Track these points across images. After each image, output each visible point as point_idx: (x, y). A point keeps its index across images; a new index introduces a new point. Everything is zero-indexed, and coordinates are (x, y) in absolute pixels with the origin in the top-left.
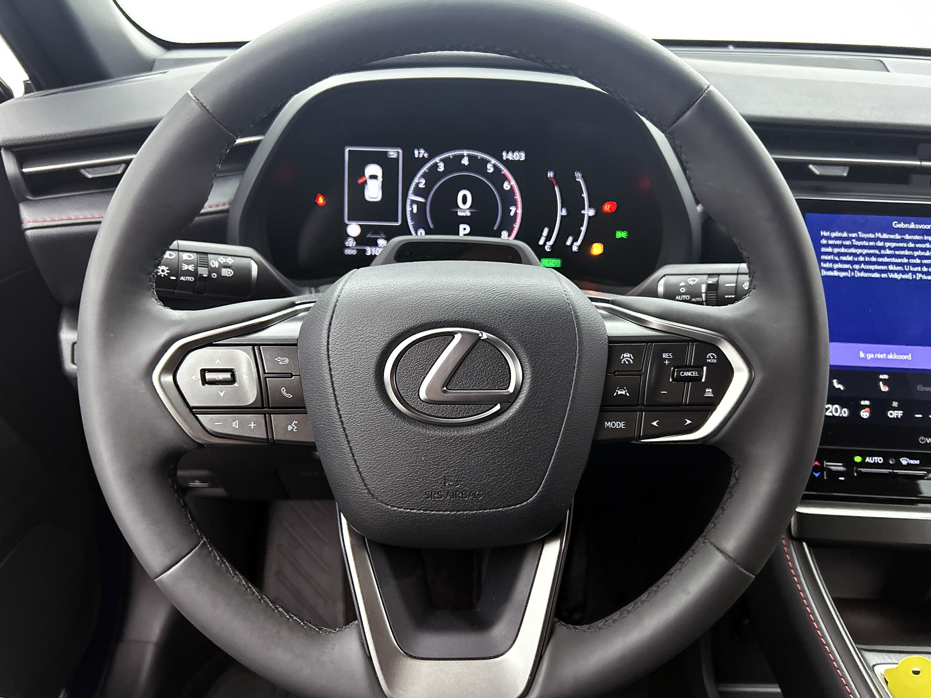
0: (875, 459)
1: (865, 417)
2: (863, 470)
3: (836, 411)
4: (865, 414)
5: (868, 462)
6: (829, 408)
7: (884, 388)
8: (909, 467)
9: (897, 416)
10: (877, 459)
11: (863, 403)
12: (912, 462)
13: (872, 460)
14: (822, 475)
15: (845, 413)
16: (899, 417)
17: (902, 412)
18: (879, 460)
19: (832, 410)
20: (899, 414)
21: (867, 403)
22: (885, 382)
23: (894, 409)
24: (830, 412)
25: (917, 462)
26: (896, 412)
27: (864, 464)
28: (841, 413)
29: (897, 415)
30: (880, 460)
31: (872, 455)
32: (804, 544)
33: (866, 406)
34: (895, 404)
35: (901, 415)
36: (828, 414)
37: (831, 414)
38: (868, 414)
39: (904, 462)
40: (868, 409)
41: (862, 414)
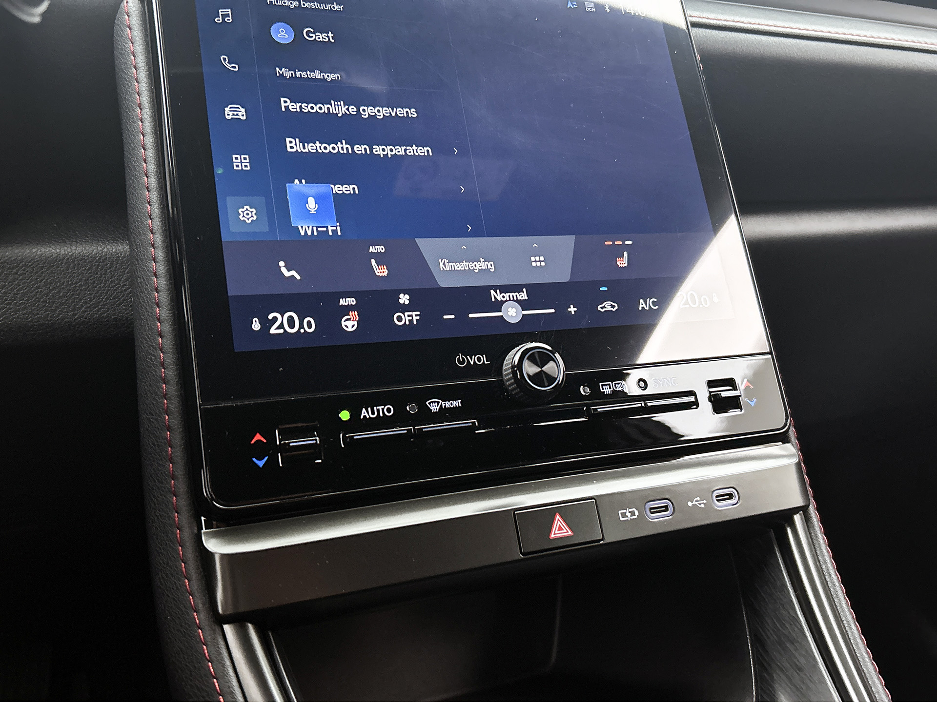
0: (378, 410)
1: (350, 329)
2: (358, 436)
3: (292, 325)
4: (350, 324)
5: (365, 417)
6: (275, 319)
7: (381, 271)
8: (443, 415)
9: (411, 321)
10: (383, 409)
11: (342, 302)
12: (448, 404)
13: (373, 413)
14: (273, 460)
15: (310, 325)
16: (415, 322)
17: (418, 313)
18: (386, 410)
19: (282, 323)
20: (415, 316)
21: (351, 301)
22: (381, 259)
23: (404, 308)
24: (278, 328)
25: (456, 403)
26: (406, 314)
27: (356, 423)
28: (302, 327)
29: (410, 318)
30: (389, 410)
31: (372, 402)
33: (350, 308)
34: (404, 299)
35: (418, 318)
36: (273, 331)
37: (281, 331)
38: (356, 323)
39: (434, 408)
40: (354, 314)
41: (343, 324)
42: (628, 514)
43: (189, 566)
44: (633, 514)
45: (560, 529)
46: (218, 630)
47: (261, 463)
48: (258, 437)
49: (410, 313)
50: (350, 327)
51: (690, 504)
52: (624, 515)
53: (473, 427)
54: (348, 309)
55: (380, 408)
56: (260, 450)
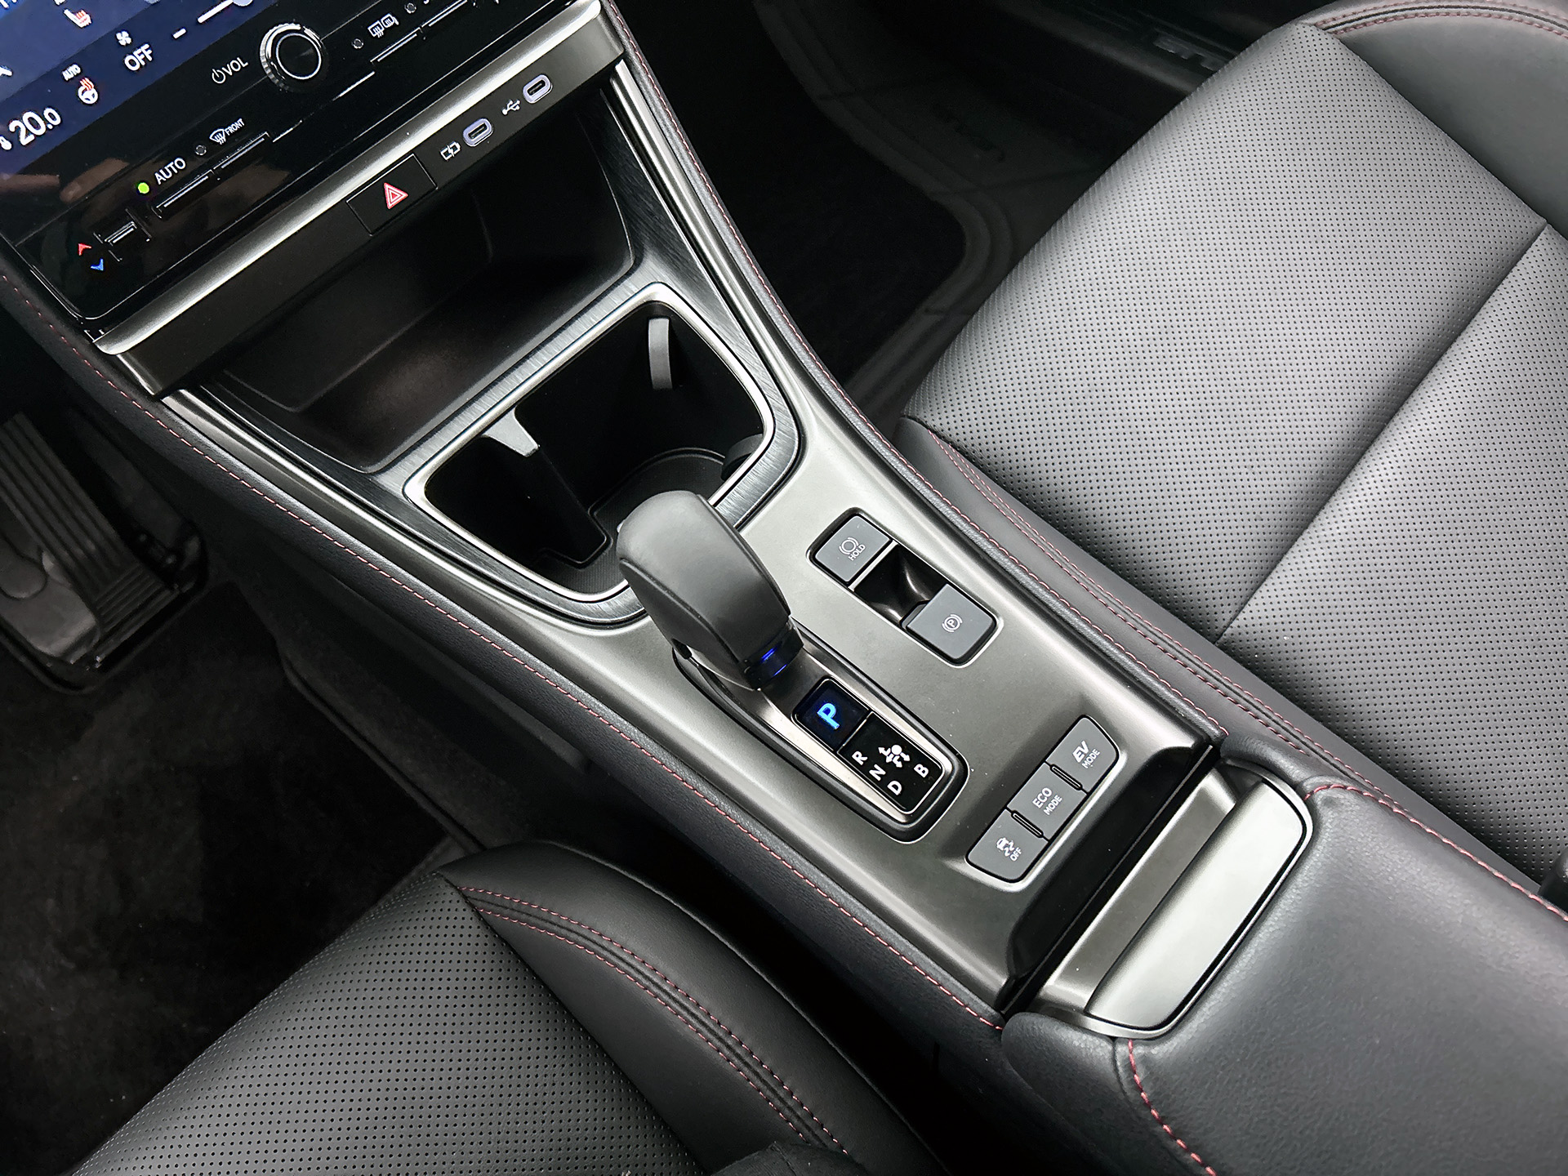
0: (170, 168)
1: (93, 101)
2: (168, 203)
3: (37, 126)
4: (88, 94)
5: (162, 181)
6: (18, 128)
7: (83, 20)
8: (233, 142)
9: (145, 59)
10: (174, 165)
11: (67, 75)
12: (231, 129)
13: (167, 174)
14: (109, 260)
15: (52, 117)
16: (150, 59)
17: (147, 46)
18: (178, 164)
19: (26, 128)
20: (144, 51)
21: (74, 70)
23: (129, 49)
24: (27, 135)
25: (239, 123)
26: (136, 53)
27: (159, 192)
28: (46, 122)
29: (143, 56)
30: (180, 164)
31: (159, 163)
32: (183, 391)
33: (77, 79)
34: (124, 38)
35: (150, 52)
36: (24, 141)
37: (31, 138)
38: (94, 91)
39: (221, 139)
40: (85, 82)
41: (82, 98)
42: (451, 151)
43: (102, 370)
44: (454, 148)
45: (394, 195)
46: (160, 406)
47: (101, 267)
48: (81, 247)
49: (139, 51)
50: (91, 97)
51: (505, 112)
52: (447, 154)
53: (268, 140)
54: (77, 80)
55: (171, 165)
56: (90, 257)
